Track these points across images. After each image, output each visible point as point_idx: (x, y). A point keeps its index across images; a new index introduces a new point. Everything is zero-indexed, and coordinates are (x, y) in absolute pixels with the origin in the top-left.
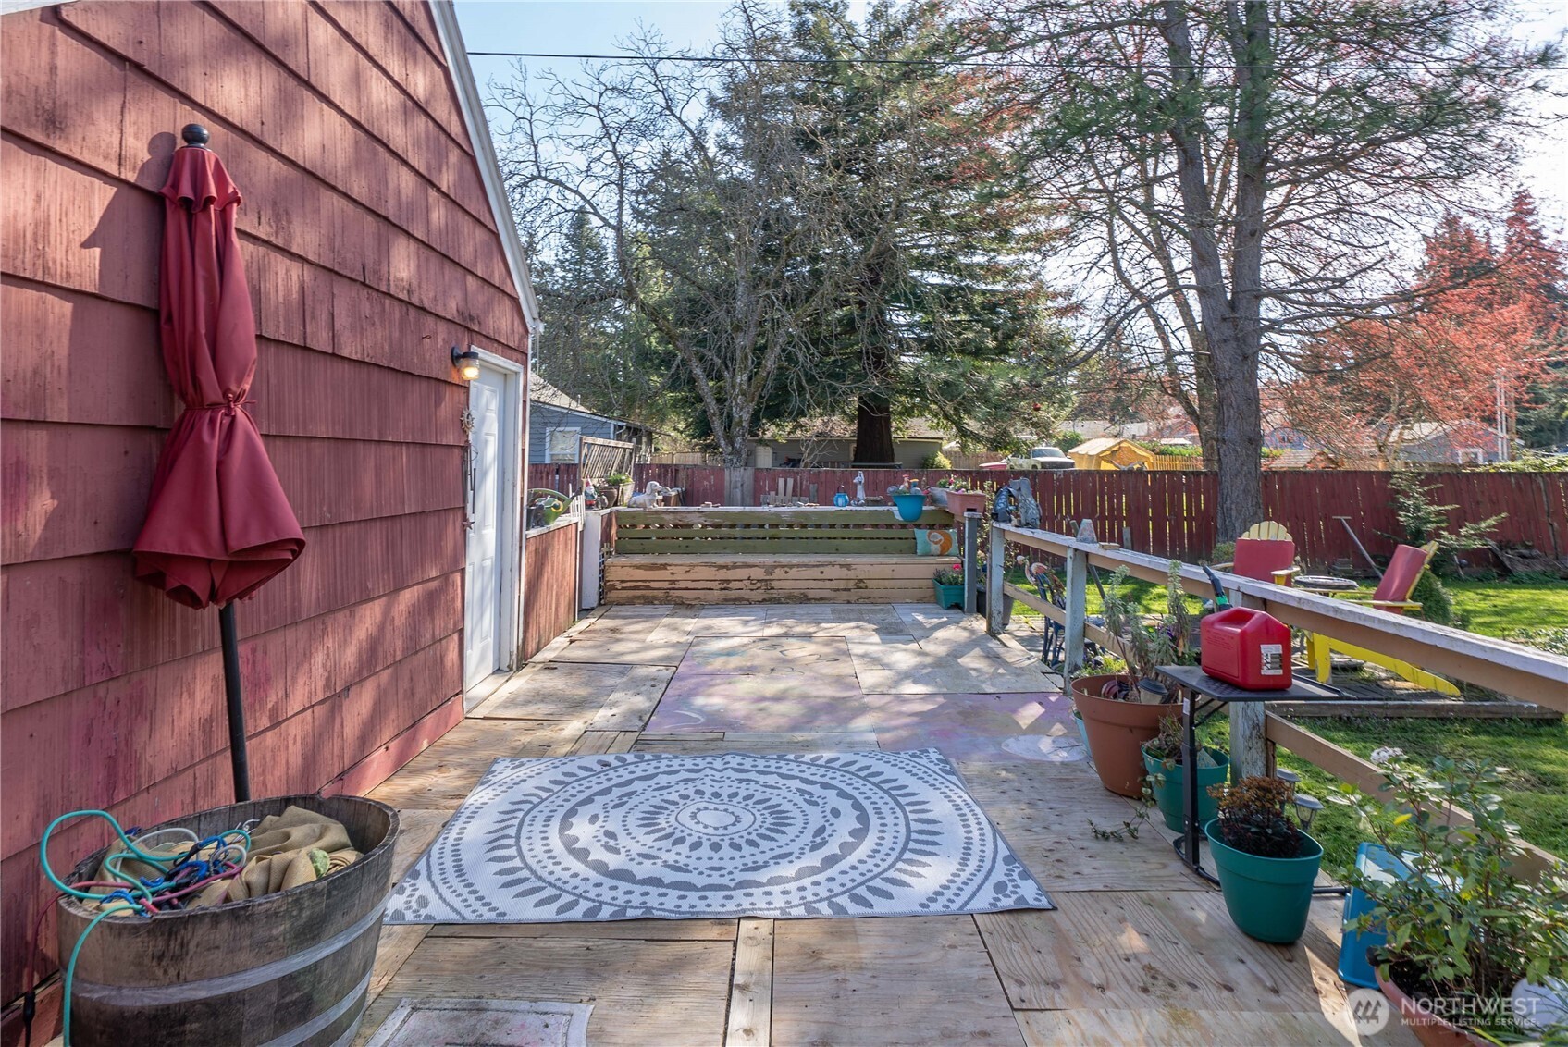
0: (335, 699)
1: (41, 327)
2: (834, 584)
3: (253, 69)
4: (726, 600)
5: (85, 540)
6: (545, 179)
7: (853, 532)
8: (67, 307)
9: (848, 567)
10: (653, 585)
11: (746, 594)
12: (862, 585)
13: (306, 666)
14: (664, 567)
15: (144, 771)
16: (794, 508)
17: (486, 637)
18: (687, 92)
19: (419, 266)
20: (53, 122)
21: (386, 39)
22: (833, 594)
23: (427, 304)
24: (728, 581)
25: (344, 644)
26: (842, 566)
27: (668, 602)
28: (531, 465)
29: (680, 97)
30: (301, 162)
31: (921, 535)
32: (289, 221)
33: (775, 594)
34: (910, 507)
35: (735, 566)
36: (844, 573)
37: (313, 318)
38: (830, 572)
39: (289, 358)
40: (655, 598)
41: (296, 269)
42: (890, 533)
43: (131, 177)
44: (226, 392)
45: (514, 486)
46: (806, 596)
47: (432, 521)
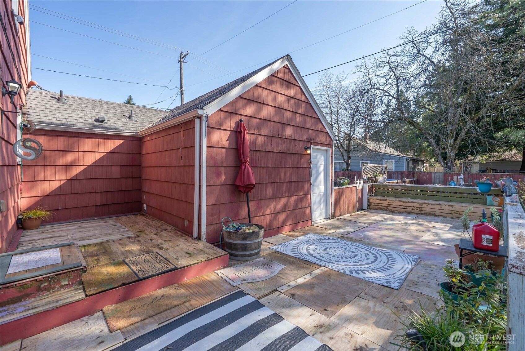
0: (276, 214)
1: (222, 153)
2: (447, 212)
3: (252, 105)
4: (406, 212)
5: (229, 182)
6: (373, 88)
7: (458, 195)
8: (225, 150)
9: (452, 206)
10: (383, 205)
11: (413, 211)
12: (458, 213)
13: (269, 207)
14: (386, 200)
15: (240, 216)
16: (433, 186)
17: (322, 210)
18: (426, 45)
19: (294, 131)
20: (221, 125)
21: (282, 87)
22: (445, 215)
23: (296, 138)
24: (407, 206)
25: (278, 204)
26: (449, 206)
27: (388, 210)
28: (335, 172)
29: (423, 48)
30: (262, 118)
31: (489, 198)
32: (261, 129)
33: (423, 212)
34: (485, 188)
35: (408, 202)
36: (450, 208)
37: (267, 145)
38: (444, 207)
39: (262, 154)
40: (384, 209)
41: (263, 137)
42: (475, 196)
43: (232, 130)
44: (245, 160)
45: (329, 176)
46: (435, 214)
47: (301, 184)
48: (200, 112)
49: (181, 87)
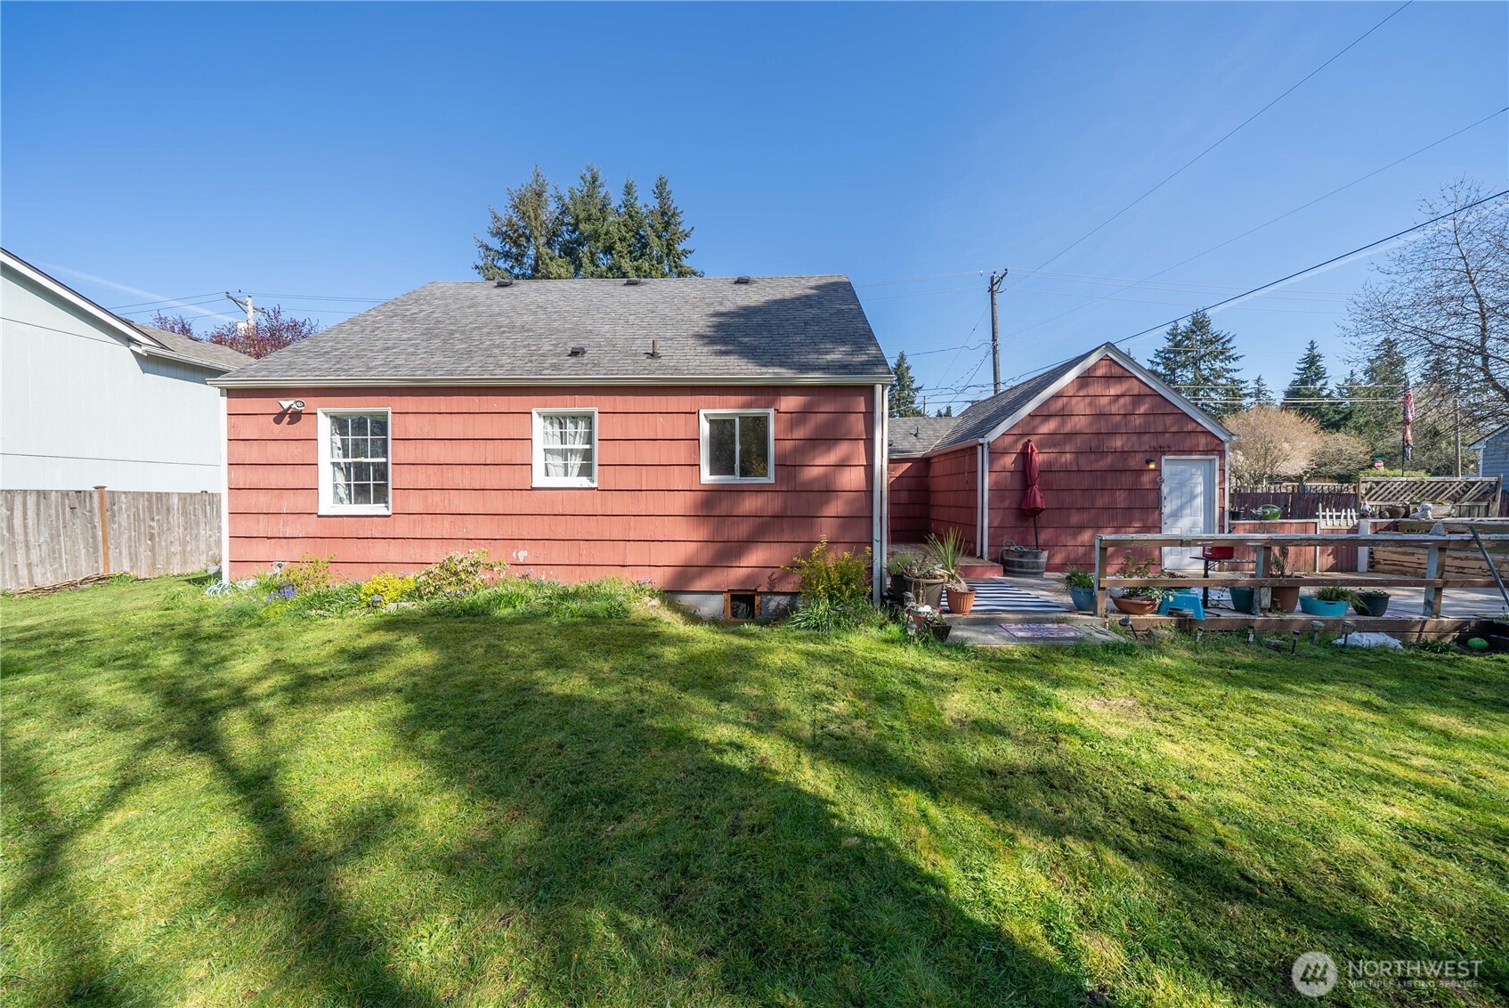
1: (1006, 477)
3: (1053, 420)
5: (1015, 506)
8: (1011, 473)
10: (1405, 564)
20: (1007, 449)
24: (1464, 568)
30: (1068, 432)
32: (1065, 446)
37: (1071, 464)
39: (1062, 474)
43: (1019, 452)
44: (1033, 484)
45: (1214, 502)
48: (981, 441)
49: (994, 340)
